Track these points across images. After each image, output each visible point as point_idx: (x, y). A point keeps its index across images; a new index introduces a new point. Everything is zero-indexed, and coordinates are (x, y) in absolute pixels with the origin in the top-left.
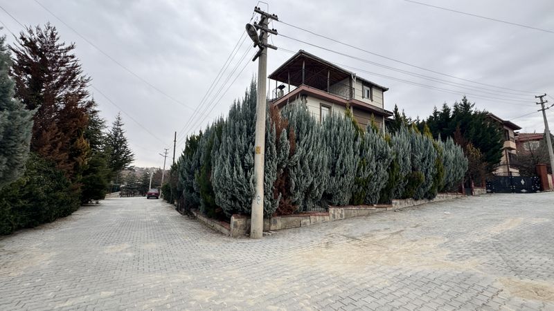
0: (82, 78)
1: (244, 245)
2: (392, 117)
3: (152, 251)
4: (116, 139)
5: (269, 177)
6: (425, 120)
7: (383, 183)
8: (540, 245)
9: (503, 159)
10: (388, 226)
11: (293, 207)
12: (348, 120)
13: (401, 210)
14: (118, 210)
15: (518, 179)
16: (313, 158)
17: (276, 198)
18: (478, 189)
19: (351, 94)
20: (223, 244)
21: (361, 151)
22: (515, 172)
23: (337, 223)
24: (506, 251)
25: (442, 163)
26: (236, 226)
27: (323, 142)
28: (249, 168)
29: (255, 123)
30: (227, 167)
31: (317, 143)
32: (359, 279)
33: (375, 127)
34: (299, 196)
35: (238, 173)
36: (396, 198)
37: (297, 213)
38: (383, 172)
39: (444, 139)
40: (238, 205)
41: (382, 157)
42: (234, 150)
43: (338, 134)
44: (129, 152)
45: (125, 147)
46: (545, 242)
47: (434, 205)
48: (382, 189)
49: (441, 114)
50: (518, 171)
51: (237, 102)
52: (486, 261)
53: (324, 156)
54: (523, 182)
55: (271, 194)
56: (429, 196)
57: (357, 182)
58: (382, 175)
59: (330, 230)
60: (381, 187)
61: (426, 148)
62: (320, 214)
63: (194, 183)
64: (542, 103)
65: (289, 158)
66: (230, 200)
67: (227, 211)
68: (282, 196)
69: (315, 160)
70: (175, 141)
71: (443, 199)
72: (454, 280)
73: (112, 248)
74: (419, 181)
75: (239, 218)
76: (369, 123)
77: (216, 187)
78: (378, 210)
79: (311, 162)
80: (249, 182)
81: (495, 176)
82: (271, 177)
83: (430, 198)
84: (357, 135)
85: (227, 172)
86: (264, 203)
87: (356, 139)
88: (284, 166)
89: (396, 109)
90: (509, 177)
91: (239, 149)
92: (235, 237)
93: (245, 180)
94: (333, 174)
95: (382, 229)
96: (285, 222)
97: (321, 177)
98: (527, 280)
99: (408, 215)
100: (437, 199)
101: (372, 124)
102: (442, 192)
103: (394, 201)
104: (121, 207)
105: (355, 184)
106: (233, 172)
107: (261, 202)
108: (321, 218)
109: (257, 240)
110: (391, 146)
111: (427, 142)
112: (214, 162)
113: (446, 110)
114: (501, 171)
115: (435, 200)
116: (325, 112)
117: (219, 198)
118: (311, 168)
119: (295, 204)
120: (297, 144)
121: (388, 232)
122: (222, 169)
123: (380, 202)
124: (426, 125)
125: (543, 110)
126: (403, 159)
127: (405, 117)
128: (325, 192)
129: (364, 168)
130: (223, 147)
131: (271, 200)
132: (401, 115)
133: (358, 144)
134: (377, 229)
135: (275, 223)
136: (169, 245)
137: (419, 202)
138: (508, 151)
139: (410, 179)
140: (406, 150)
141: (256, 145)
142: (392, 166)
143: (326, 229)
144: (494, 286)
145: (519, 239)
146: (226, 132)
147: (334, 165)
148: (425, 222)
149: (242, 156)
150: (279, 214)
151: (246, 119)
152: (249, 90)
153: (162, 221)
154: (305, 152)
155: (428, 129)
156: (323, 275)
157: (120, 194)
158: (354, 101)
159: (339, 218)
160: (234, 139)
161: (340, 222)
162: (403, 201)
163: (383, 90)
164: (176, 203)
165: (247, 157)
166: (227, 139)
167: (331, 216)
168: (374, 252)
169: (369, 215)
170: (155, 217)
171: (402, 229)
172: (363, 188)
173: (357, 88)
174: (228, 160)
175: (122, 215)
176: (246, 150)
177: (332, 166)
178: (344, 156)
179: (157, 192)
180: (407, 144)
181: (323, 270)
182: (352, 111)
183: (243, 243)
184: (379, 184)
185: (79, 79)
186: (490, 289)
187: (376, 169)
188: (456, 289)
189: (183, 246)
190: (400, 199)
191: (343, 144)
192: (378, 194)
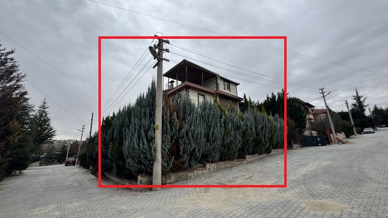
0: (18, 75)
1: (148, 197)
2: (243, 101)
3: (76, 208)
4: (40, 119)
5: (165, 146)
6: (263, 103)
7: (239, 145)
8: (325, 178)
9: (307, 126)
10: (243, 174)
11: (182, 166)
12: (216, 105)
13: (251, 162)
14: (41, 178)
15: (316, 137)
16: (194, 131)
17: (170, 160)
18: (295, 145)
19: (217, 87)
20: (132, 197)
21: (225, 125)
22: (314, 133)
23: (211, 174)
24: (308, 183)
25: (273, 130)
26: (141, 182)
27: (200, 119)
28: (151, 140)
29: (155, 109)
30: (135, 140)
31: (197, 121)
32: (226, 211)
33: (233, 109)
34: (186, 158)
35: (143, 144)
36: (248, 154)
37: (185, 169)
38: (239, 138)
39: (273, 115)
40: (143, 167)
41: (237, 128)
42: (140, 128)
43: (210, 114)
44: (51, 129)
45: (48, 125)
46: (328, 176)
47: (271, 157)
48: (239, 149)
49: (271, 99)
50: (316, 132)
51: (142, 94)
52: (297, 191)
53: (201, 129)
54: (319, 139)
55: (167, 158)
56: (268, 151)
57: (223, 146)
58: (238, 140)
59: (207, 179)
60: (238, 148)
61: (263, 121)
62: (200, 169)
63: (109, 152)
64: (323, 93)
65: (179, 132)
66: (137, 163)
67: (135, 172)
68: (174, 158)
69: (196, 132)
70: (92, 120)
71: (276, 153)
72: (280, 205)
73: (40, 210)
74: (261, 142)
75: (144, 176)
76: (229, 106)
77: (126, 155)
78: (237, 163)
79: (193, 134)
80: (151, 150)
81: (304, 136)
82: (167, 146)
83: (268, 153)
84: (222, 115)
85: (135, 144)
86: (162, 164)
87: (221, 117)
88: (175, 137)
89: (245, 96)
90: (311, 137)
91: (144, 127)
92: (141, 191)
93: (148, 149)
94: (208, 141)
95: (240, 176)
96: (176, 176)
97: (200, 143)
98: (318, 200)
99: (256, 165)
100: (272, 153)
101: (231, 107)
102: (275, 148)
103: (247, 156)
104: (43, 175)
105: (222, 146)
106: (140, 143)
107: (160, 164)
108: (201, 172)
109: (157, 192)
110: (243, 120)
111: (264, 117)
112: (125, 136)
113: (274, 97)
114: (307, 133)
115: (271, 154)
116: (201, 99)
117: (129, 163)
118: (193, 138)
119: (183, 163)
120: (184, 122)
121: (243, 178)
122: (131, 142)
123: (238, 158)
124: (263, 106)
125: (324, 97)
126: (250, 128)
127: (250, 101)
128: (203, 154)
129: (227, 135)
130: (132, 126)
131: (167, 162)
132: (248, 100)
133: (222, 120)
134: (237, 176)
135: (170, 178)
136: (90, 202)
137: (262, 156)
138: (309, 120)
139: (255, 141)
140: (252, 123)
141: (156, 124)
142: (244, 133)
143: (204, 179)
144: (301, 206)
145: (315, 176)
146: (135, 115)
147: (208, 134)
148: (265, 169)
149: (146, 132)
150: (173, 171)
151: (149, 106)
152: (150, 86)
153: (80, 184)
154: (189, 126)
155: (264, 109)
156: (203, 211)
157: (40, 163)
158: (219, 92)
159: (213, 170)
160: (140, 120)
161: (214, 173)
162: (252, 156)
163: (237, 84)
164: (91, 168)
165: (150, 133)
166: (135, 121)
167: (208, 169)
168: (235, 192)
169: (232, 167)
170: (74, 181)
171: (252, 175)
172: (228, 149)
173: (221, 83)
174: (136, 135)
175: (44, 181)
176: (149, 127)
177: (207, 136)
178: (214, 128)
179: (74, 160)
180: (252, 119)
181: (203, 208)
182: (218, 99)
183: (147, 195)
184: (237, 146)
185: (16, 76)
186: (299, 208)
187: (235, 136)
188: (281, 210)
189: (100, 202)
190: (250, 154)
191: (213, 121)
192: (237, 153)
